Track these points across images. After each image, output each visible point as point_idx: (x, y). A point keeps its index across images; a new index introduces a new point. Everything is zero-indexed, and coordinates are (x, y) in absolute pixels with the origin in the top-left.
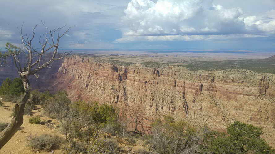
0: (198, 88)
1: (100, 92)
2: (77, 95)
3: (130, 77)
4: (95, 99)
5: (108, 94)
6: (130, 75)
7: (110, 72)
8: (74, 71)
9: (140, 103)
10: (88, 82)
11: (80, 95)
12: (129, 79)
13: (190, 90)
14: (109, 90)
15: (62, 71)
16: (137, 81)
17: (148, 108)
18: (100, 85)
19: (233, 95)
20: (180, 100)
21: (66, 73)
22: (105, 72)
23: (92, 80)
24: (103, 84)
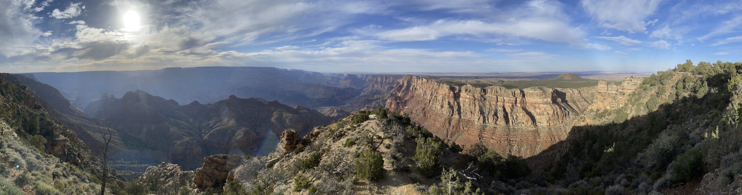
0: (514, 102)
1: (439, 107)
2: (422, 109)
3: (463, 96)
4: (435, 112)
5: (446, 109)
6: (463, 94)
7: (447, 91)
8: (421, 90)
9: (470, 116)
10: (431, 98)
11: (424, 109)
12: (461, 97)
13: (508, 104)
14: (446, 106)
15: (413, 89)
16: (468, 99)
17: (477, 120)
18: (439, 101)
19: (537, 105)
20: (501, 112)
21: (415, 91)
22: (443, 91)
23: (433, 97)
24: (441, 100)
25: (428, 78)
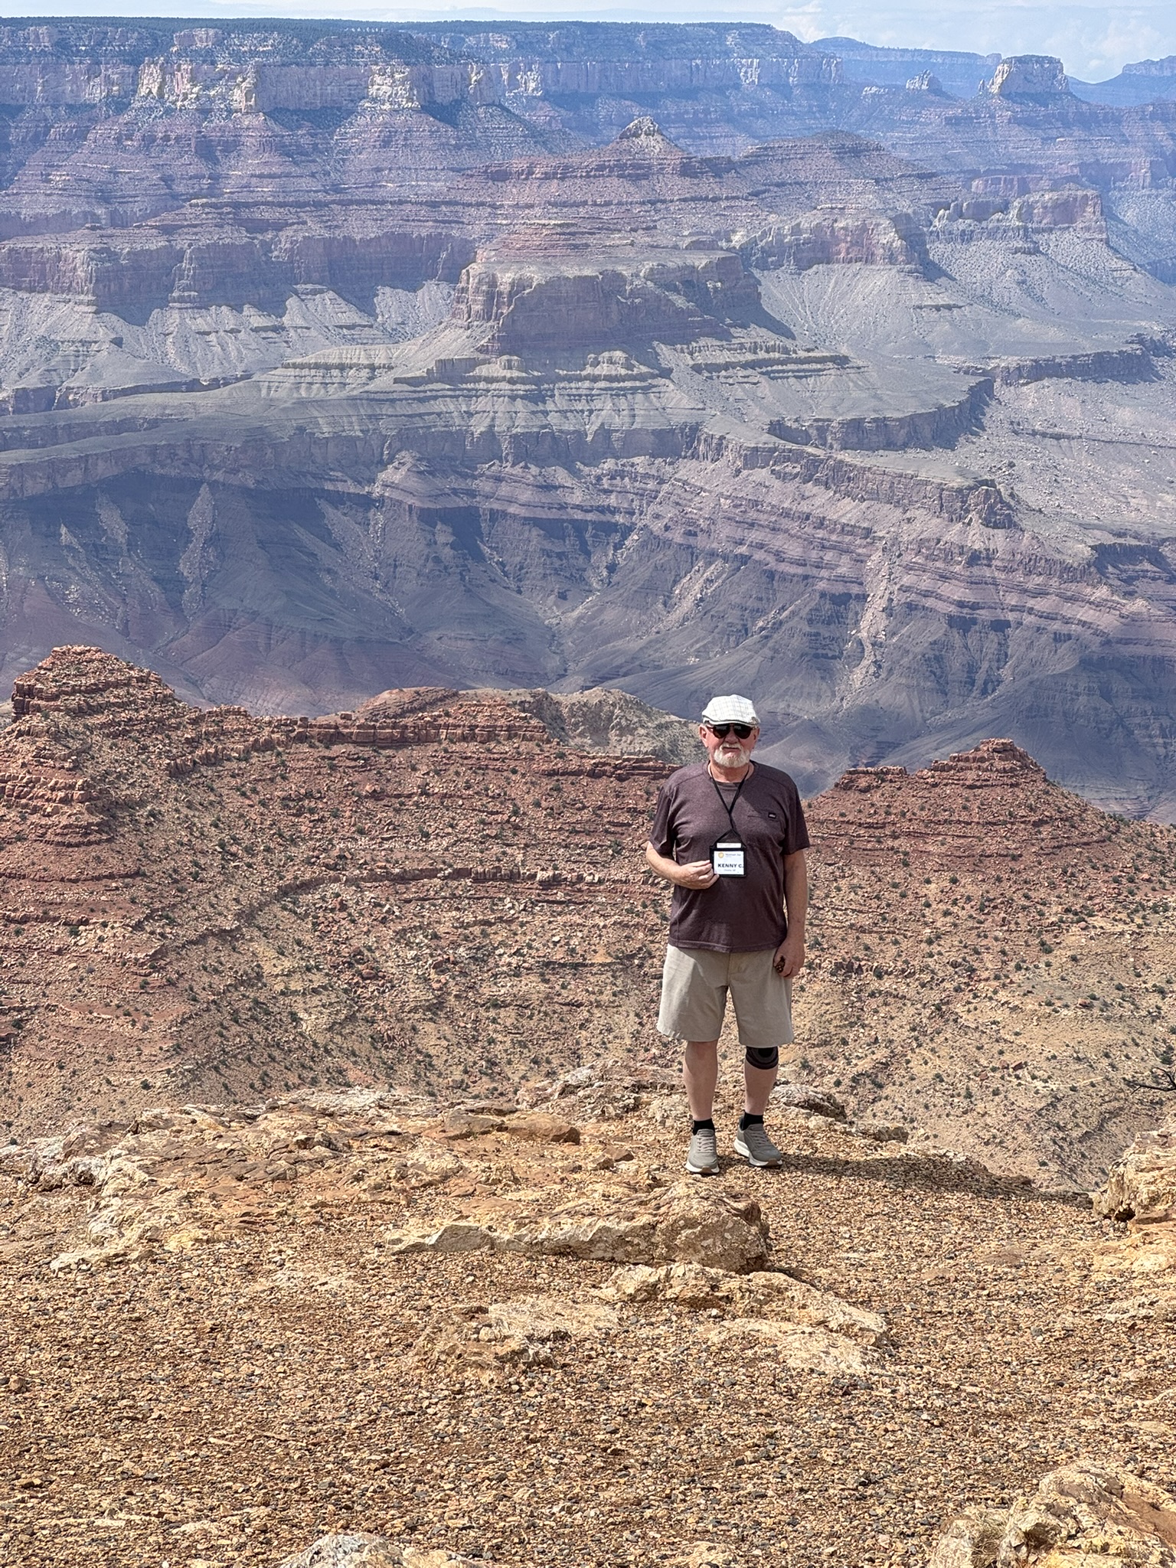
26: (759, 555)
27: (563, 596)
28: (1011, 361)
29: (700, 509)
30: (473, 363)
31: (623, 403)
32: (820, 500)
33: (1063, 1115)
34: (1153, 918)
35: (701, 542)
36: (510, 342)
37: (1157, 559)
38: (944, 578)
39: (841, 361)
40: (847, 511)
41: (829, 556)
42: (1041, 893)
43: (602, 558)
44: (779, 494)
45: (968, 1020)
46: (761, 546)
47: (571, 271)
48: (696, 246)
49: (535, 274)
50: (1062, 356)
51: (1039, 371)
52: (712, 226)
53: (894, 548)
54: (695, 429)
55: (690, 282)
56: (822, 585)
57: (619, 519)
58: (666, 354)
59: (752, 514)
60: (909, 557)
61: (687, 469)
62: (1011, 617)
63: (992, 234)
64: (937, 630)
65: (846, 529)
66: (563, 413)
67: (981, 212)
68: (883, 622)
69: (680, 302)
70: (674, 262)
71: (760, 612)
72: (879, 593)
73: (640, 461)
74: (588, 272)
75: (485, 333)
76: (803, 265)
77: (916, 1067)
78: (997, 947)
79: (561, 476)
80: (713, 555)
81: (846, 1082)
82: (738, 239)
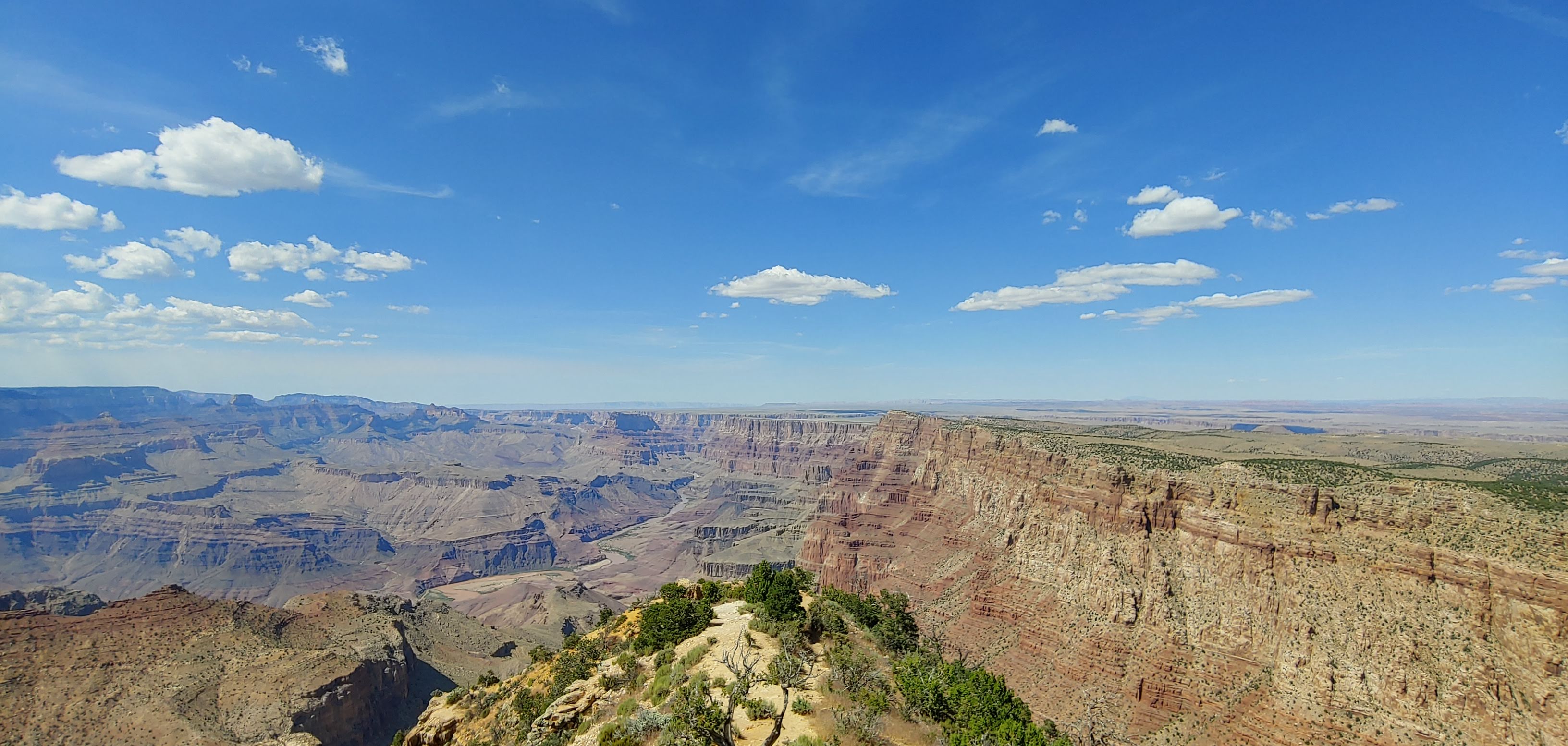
1: (1061, 571)
2: (975, 573)
3: (1194, 521)
4: (1040, 597)
5: (1096, 581)
6: (1193, 512)
7: (1104, 493)
8: (967, 484)
9: (1242, 640)
10: (1016, 526)
11: (983, 576)
12: (1187, 529)
13: (1522, 608)
14: (1100, 569)
15: (926, 476)
16: (1226, 540)
18: (1063, 541)
20: (1467, 650)
21: (936, 488)
22: (1082, 491)
23: (1031, 520)
24: (1073, 540)
25: (1002, 424)
26: (141, 534)
27: (67, 555)
28: (233, 472)
29: (120, 523)
30: (33, 486)
31: (92, 494)
32: (163, 516)
33: (182, 696)
34: (222, 628)
35: (121, 532)
36: (46, 479)
37: (277, 520)
38: (206, 533)
39: (174, 476)
40: (174, 518)
41: (167, 532)
42: (184, 628)
43: (82, 541)
44: (150, 515)
45: (152, 673)
46: (143, 531)
47: (72, 457)
48: (122, 447)
49: (58, 458)
50: (249, 470)
51: (243, 474)
52: (130, 441)
53: (189, 527)
54: (119, 500)
55: (119, 457)
56: (163, 540)
57: (90, 529)
58: (109, 479)
59: (140, 522)
60: (194, 529)
61: (116, 511)
62: (229, 541)
63: (228, 439)
64: (204, 548)
65: (172, 523)
66: (68, 499)
67: (225, 434)
68: (185, 548)
69: (115, 463)
70: (113, 452)
71: (142, 551)
72: (183, 541)
73: (99, 512)
74: (79, 456)
75: (37, 477)
76: (163, 451)
77: (131, 692)
78: (165, 647)
79: (67, 518)
80: (125, 536)
81: (103, 703)
82: (140, 444)
